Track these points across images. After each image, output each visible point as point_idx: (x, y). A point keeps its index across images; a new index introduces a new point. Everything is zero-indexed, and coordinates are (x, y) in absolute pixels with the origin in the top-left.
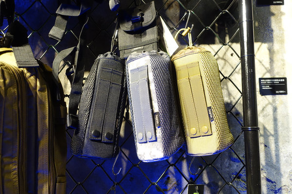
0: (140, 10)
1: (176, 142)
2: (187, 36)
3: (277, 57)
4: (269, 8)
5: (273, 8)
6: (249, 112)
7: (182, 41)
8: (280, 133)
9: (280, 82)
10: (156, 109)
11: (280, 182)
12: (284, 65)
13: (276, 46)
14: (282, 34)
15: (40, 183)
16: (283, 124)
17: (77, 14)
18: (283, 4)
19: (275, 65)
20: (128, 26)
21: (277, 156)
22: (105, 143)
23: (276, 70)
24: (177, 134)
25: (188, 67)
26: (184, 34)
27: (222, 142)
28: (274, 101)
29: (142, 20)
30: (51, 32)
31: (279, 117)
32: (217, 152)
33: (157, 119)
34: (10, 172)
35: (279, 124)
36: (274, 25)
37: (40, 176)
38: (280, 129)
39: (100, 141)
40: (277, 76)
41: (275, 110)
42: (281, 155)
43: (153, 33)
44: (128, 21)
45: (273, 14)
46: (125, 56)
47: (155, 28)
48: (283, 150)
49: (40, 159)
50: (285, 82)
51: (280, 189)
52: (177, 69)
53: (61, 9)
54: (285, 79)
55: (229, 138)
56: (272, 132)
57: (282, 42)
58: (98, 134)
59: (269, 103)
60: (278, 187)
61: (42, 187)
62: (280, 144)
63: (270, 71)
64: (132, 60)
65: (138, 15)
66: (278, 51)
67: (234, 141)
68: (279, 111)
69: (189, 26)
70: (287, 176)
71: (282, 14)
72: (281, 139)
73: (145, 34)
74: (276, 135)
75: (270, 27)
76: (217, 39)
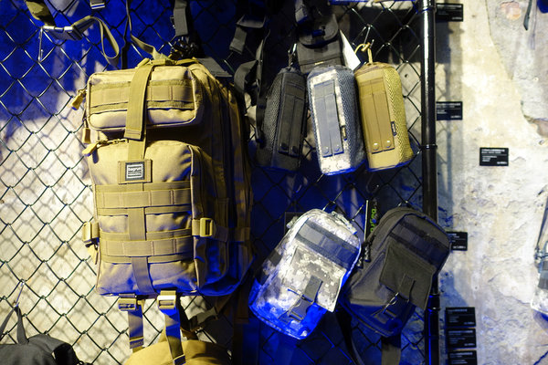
0: (321, 23)
1: (361, 154)
2: (366, 51)
3: (454, 79)
4: (448, 25)
5: (452, 25)
6: (428, 130)
7: (362, 57)
8: (453, 160)
9: (456, 107)
10: (343, 122)
11: (452, 211)
12: (460, 88)
13: (453, 68)
14: (461, 54)
15: (236, 188)
16: (456, 151)
17: (260, 25)
18: (462, 20)
19: (451, 88)
20: (308, 40)
21: (450, 184)
22: (291, 156)
23: (452, 94)
24: (361, 149)
25: (371, 83)
26: (363, 50)
27: (404, 155)
28: (448, 127)
29: (324, 33)
30: (232, 45)
31: (453, 144)
32: (399, 164)
33: (344, 132)
34: (218, 173)
35: (453, 151)
36: (452, 45)
37: (236, 183)
38: (454, 156)
39: (287, 154)
40: (453, 100)
41: (449, 136)
42: (454, 182)
43: (335, 47)
44: (308, 34)
45: (451, 32)
46: (307, 71)
47: (337, 42)
48: (456, 178)
49: (235, 167)
50: (461, 107)
51: (451, 217)
52: (360, 85)
53: (243, 21)
54: (461, 103)
55: (410, 153)
56: (445, 159)
57: (460, 62)
58: (285, 147)
59: (444, 129)
60: (449, 215)
61: (239, 192)
62: (453, 172)
63: (446, 94)
64: (316, 74)
65: (320, 28)
66: (455, 73)
67: (414, 157)
68: (453, 137)
69: (369, 41)
70: (459, 204)
71: (462, 31)
72: (454, 166)
73: (327, 49)
74: (449, 163)
75: (448, 46)
76: (390, 59)
